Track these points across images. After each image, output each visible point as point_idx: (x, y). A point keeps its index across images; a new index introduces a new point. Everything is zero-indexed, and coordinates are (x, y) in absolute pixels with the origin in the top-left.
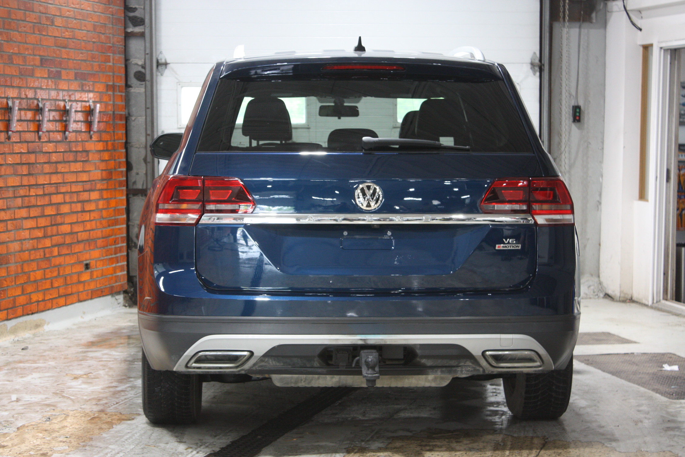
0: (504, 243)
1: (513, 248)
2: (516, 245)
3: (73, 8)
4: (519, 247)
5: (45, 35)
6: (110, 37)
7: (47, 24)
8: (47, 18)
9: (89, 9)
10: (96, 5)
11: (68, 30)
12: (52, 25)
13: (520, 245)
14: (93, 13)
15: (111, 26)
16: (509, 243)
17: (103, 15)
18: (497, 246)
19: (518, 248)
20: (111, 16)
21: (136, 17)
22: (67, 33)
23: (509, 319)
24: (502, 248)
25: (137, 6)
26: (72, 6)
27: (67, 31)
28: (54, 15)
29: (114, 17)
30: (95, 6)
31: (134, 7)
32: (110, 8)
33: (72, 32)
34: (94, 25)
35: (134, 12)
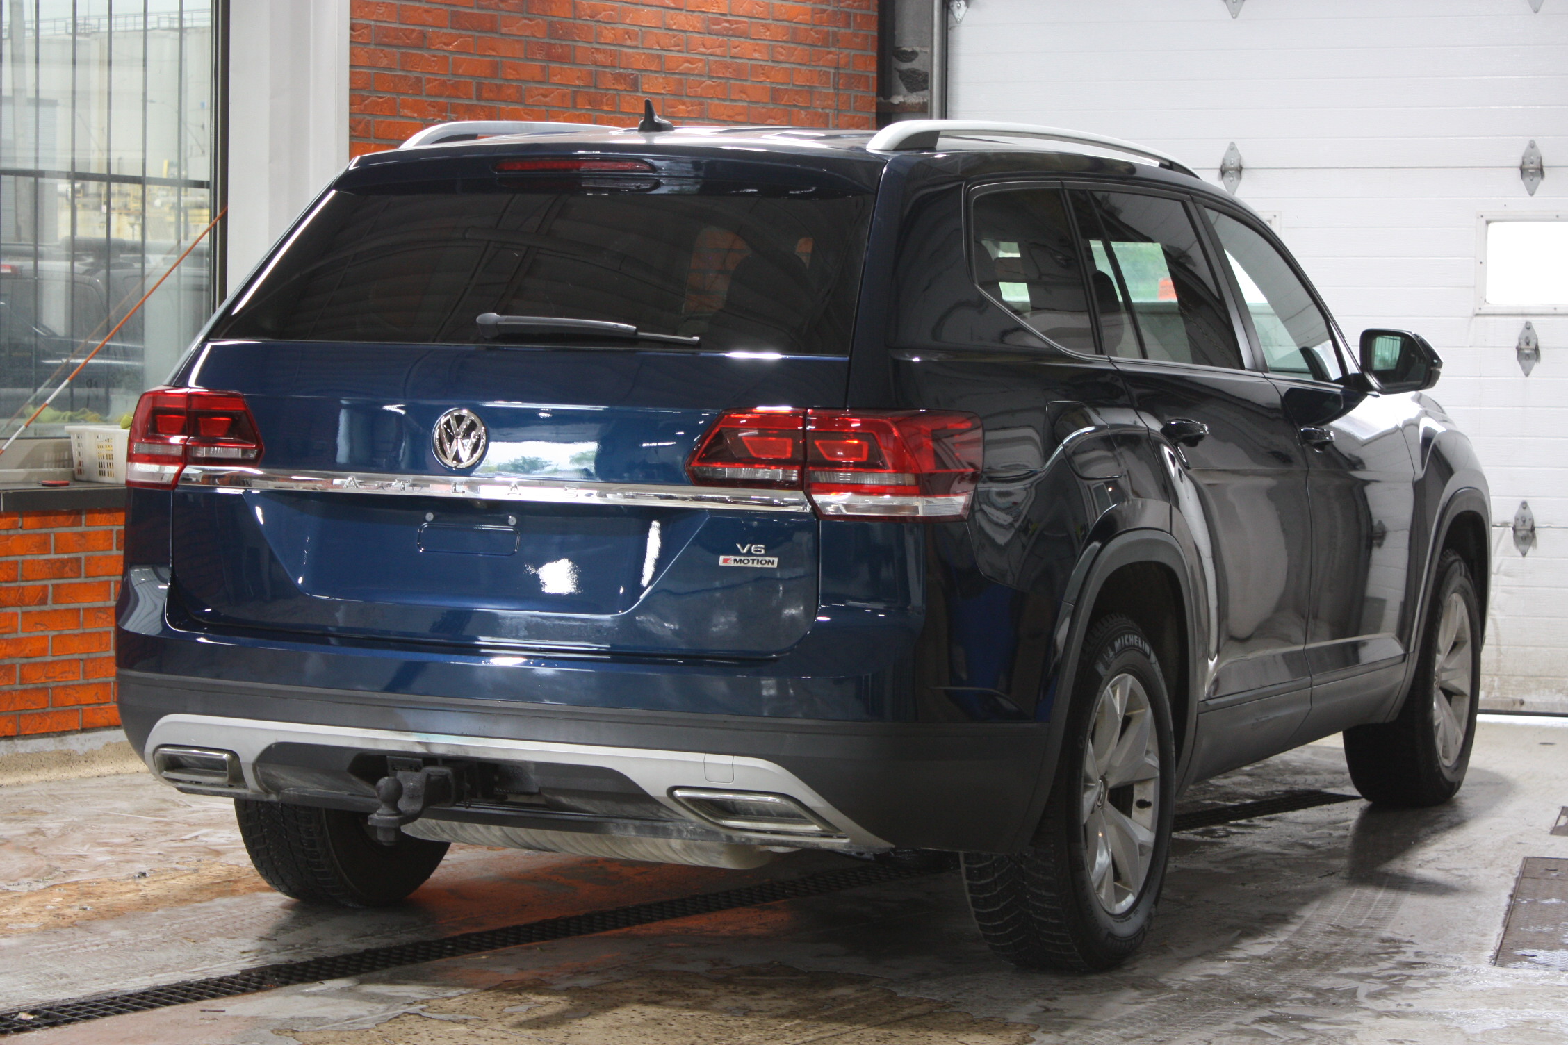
0: (738, 553)
1: (759, 566)
2: (767, 559)
3: (704, 54)
4: (773, 563)
5: (607, 112)
6: (827, 115)
7: (616, 89)
8: (619, 78)
9: (756, 55)
10: (782, 47)
11: (685, 99)
12: (637, 91)
13: (776, 560)
14: (770, 64)
15: (832, 91)
16: (749, 553)
17: (804, 68)
18: (722, 558)
19: (770, 566)
20: (832, 71)
21: (914, 71)
22: (681, 107)
23: (725, 722)
24: (732, 564)
25: (917, 49)
26: (703, 50)
27: (684, 104)
28: (640, 70)
29: (841, 71)
30: (781, 50)
31: (910, 50)
32: (829, 53)
33: (701, 104)
34: (775, 91)
35: (911, 60)
